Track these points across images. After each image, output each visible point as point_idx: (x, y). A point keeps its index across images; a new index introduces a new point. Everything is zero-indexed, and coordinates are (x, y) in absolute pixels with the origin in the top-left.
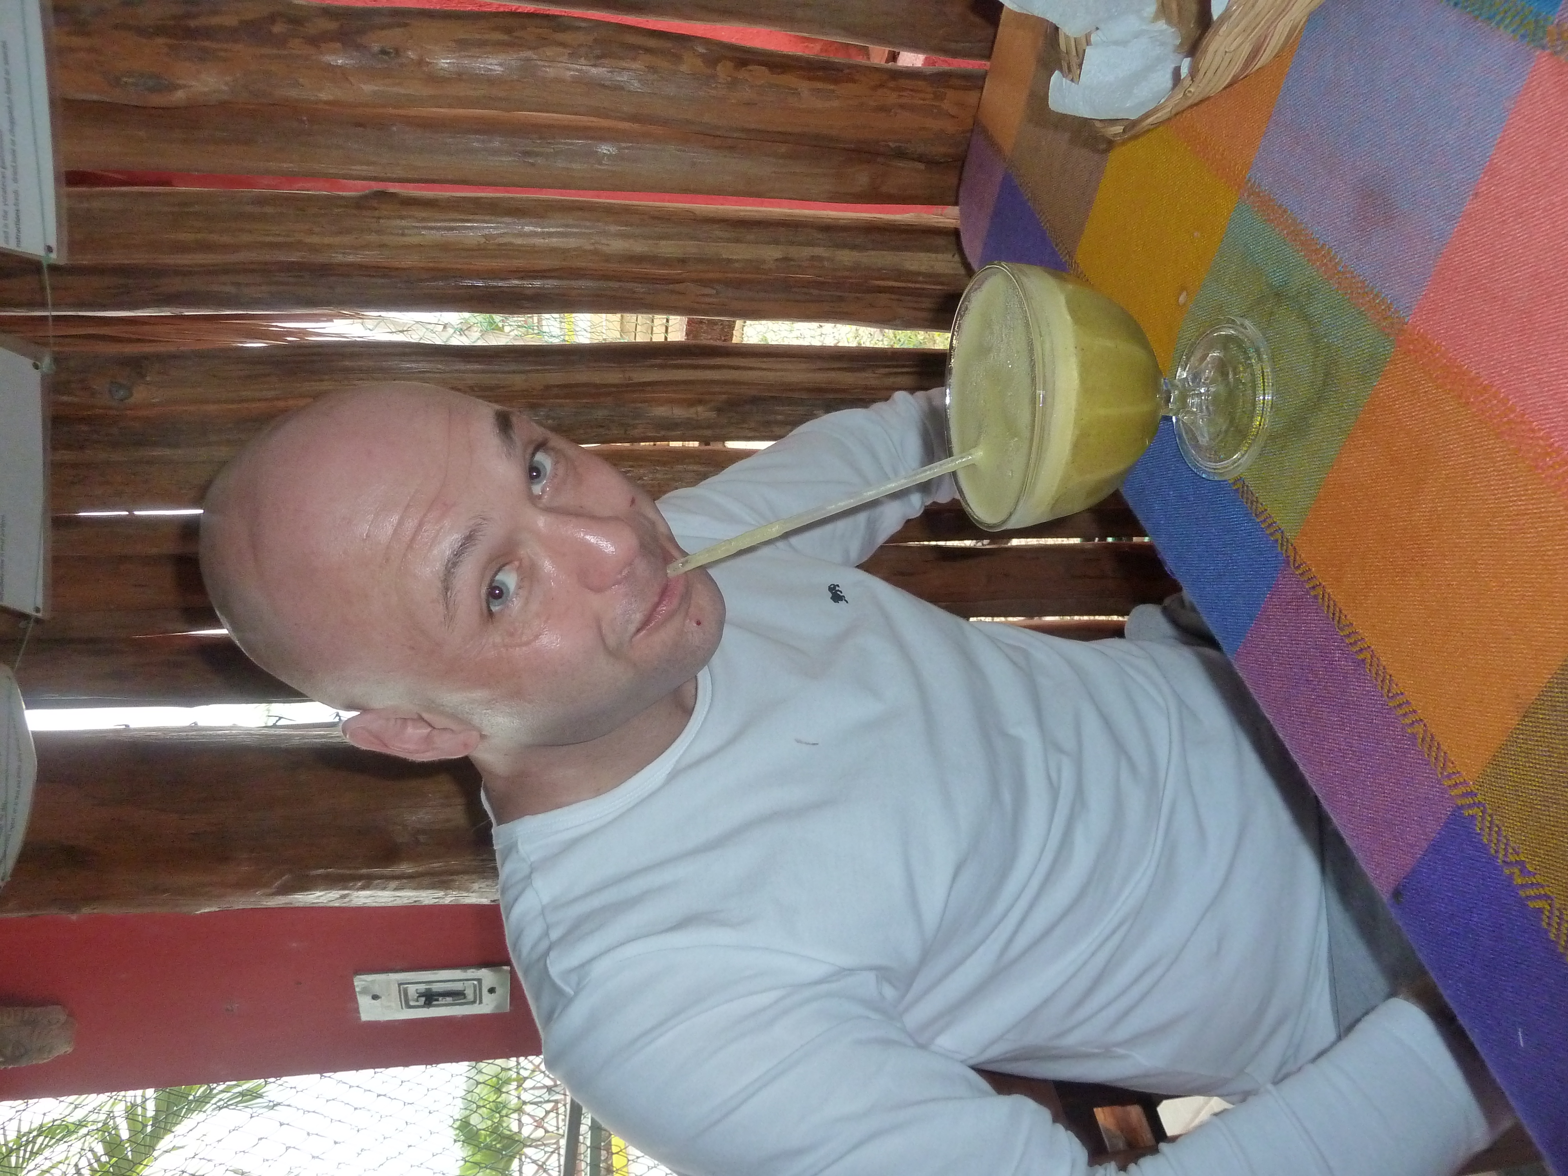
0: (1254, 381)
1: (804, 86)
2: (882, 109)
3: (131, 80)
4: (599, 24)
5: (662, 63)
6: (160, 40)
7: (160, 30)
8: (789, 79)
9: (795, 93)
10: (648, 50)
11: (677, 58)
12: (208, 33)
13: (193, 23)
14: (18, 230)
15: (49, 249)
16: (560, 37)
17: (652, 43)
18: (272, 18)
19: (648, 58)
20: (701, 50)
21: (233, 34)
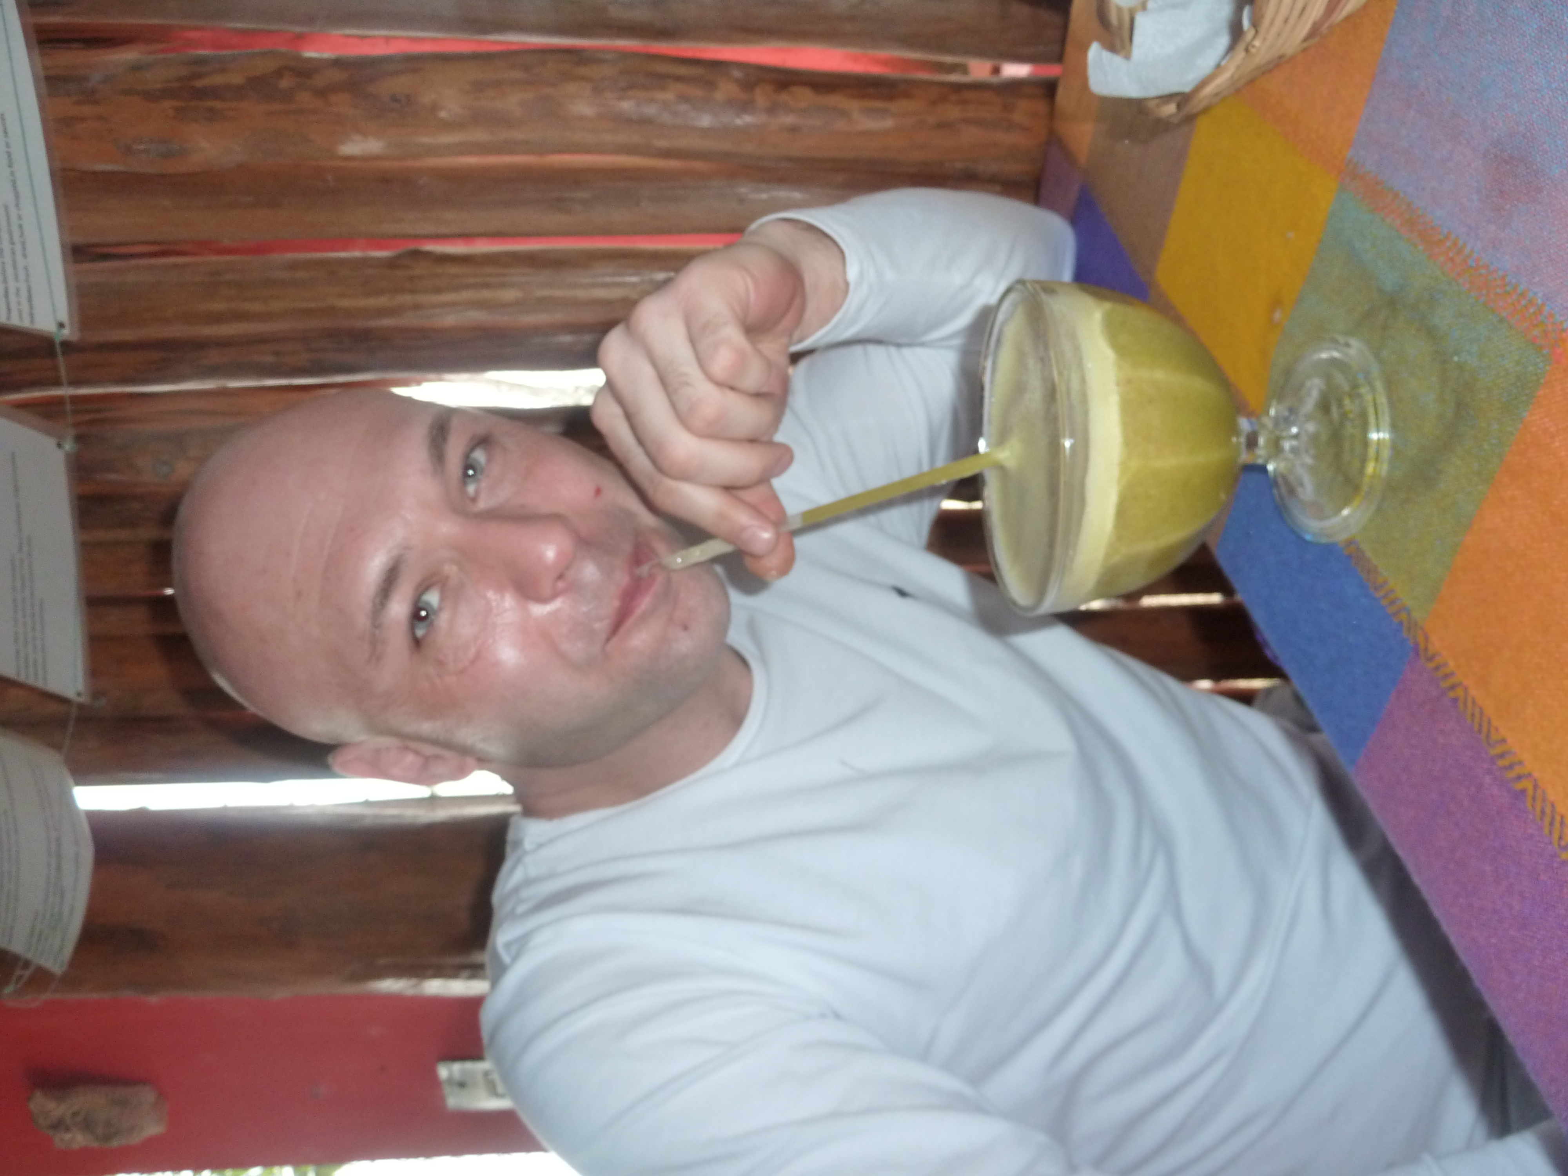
0: (1364, 416)
1: (853, 106)
2: (943, 126)
3: (142, 147)
4: (625, 55)
5: (696, 92)
6: (167, 104)
7: (166, 93)
8: (835, 100)
9: (844, 114)
10: (679, 79)
11: (711, 85)
12: (214, 93)
13: (199, 84)
14: (31, 307)
15: (61, 325)
16: (582, 70)
17: (682, 70)
18: (279, 73)
19: (680, 87)
20: (737, 74)
21: (239, 92)
